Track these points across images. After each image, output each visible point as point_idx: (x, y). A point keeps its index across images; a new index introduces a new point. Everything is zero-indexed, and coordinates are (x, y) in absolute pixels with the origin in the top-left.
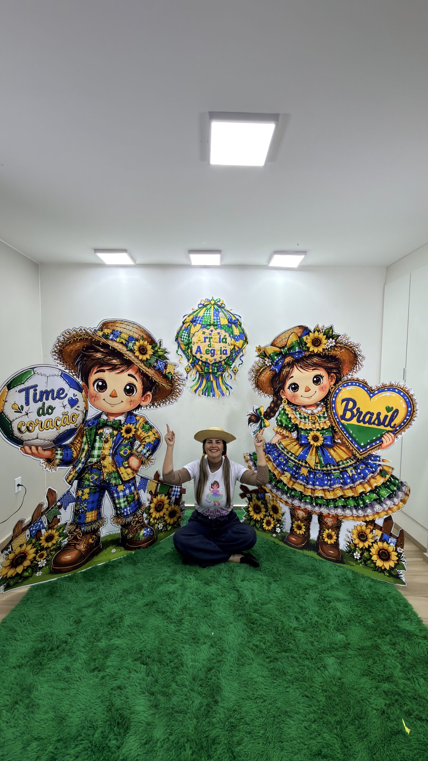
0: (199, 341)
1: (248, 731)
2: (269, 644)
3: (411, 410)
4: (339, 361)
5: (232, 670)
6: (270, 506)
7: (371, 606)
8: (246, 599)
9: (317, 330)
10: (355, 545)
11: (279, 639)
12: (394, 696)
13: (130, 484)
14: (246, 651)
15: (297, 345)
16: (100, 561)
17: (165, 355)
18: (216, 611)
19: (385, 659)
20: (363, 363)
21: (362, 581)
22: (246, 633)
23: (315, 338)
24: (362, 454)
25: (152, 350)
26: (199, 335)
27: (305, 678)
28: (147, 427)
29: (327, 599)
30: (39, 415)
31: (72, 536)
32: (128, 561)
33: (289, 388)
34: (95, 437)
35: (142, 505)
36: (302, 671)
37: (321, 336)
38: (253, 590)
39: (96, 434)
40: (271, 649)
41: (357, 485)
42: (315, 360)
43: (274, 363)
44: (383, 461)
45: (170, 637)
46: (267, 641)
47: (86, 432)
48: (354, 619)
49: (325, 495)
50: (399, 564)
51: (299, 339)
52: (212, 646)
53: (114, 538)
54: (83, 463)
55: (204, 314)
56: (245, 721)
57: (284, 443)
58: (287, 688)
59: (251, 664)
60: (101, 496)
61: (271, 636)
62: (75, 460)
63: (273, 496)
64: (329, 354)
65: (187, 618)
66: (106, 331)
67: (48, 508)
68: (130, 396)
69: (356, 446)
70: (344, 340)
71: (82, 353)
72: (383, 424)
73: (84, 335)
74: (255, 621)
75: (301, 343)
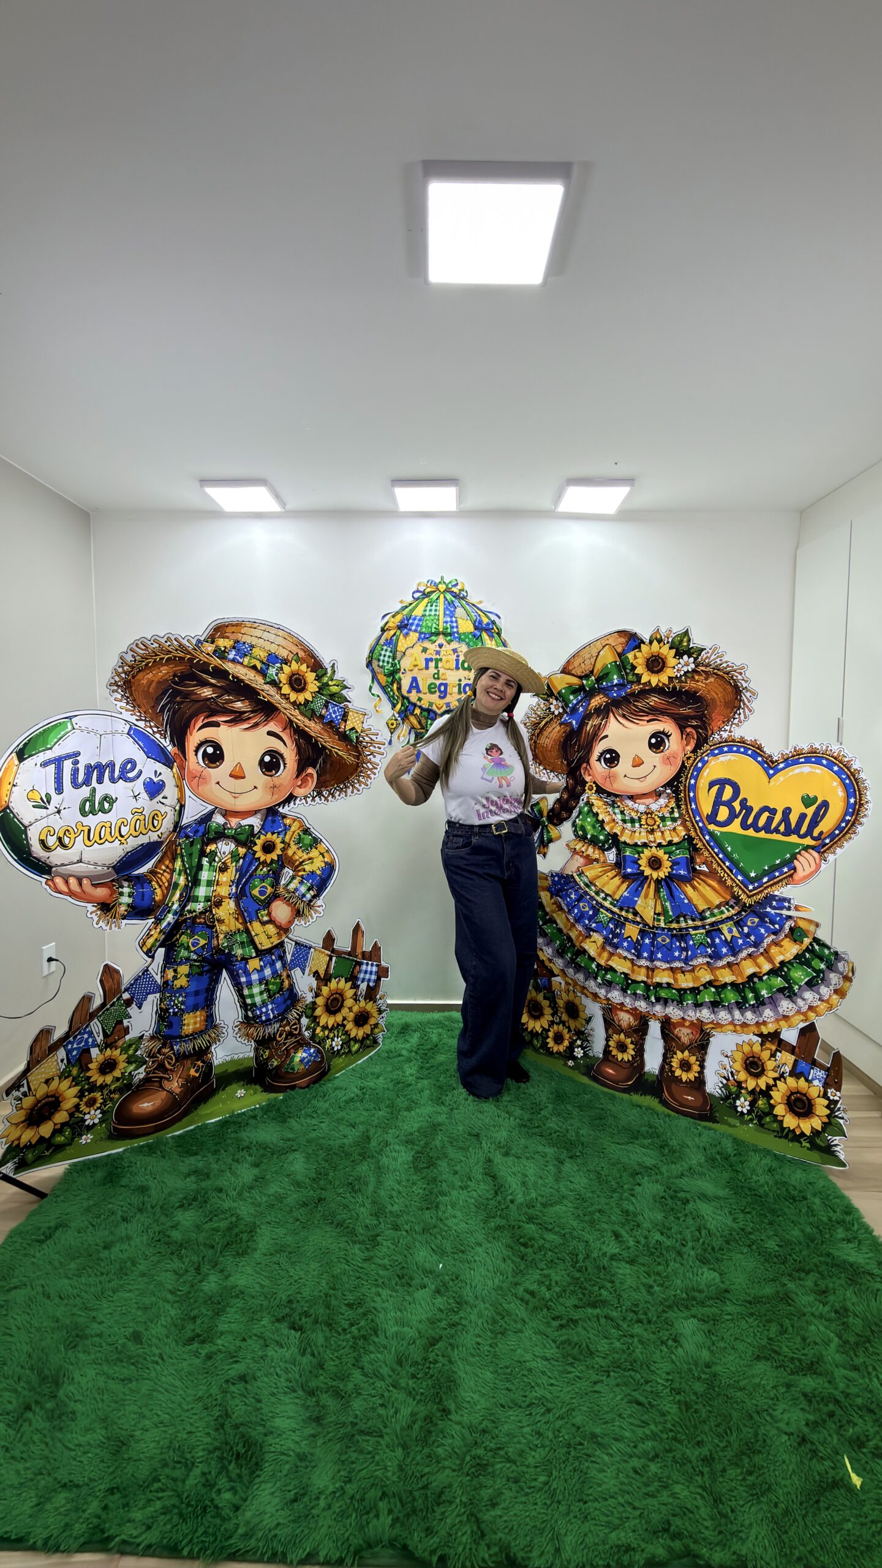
0: (416, 666)
1: (512, 1475)
2: (557, 1289)
3: (855, 802)
4: (702, 703)
5: (479, 1344)
6: (561, 1003)
7: (773, 1212)
8: (511, 1194)
9: (656, 639)
10: (739, 1084)
11: (578, 1279)
12: (827, 1405)
13: (274, 957)
14: (509, 1303)
15: (614, 670)
16: (213, 1114)
17: (344, 692)
18: (447, 1218)
19: (804, 1325)
20: (754, 705)
21: (754, 1159)
22: (511, 1265)
23: (653, 656)
24: (753, 896)
25: (316, 682)
26: (415, 655)
27: (635, 1361)
28: (308, 839)
29: (682, 1195)
30: (84, 813)
31: (153, 1062)
32: (269, 1114)
33: (599, 760)
34: (200, 861)
35: (299, 1000)
36: (629, 1348)
37: (666, 651)
38: (526, 1176)
39: (203, 853)
40: (561, 1300)
41: (742, 959)
42: (654, 700)
43: (568, 710)
44: (797, 908)
45: (351, 1273)
46: (553, 1283)
47: (181, 849)
48: (737, 1238)
49: (676, 980)
50: (831, 1124)
51: (620, 657)
52: (438, 1292)
53: (241, 1067)
54: (175, 913)
55: (425, 611)
56: (506, 1453)
57: (591, 872)
58: (595, 1383)
59: (521, 1331)
60: (214, 980)
61: (564, 1272)
62: (159, 907)
63: (567, 983)
64: (681, 687)
65: (387, 1233)
66: (222, 643)
67: (103, 1005)
68: (271, 776)
69: (740, 878)
70: (713, 657)
71: (173, 688)
72: (796, 831)
73: (177, 650)
74: (530, 1240)
75: (623, 666)
